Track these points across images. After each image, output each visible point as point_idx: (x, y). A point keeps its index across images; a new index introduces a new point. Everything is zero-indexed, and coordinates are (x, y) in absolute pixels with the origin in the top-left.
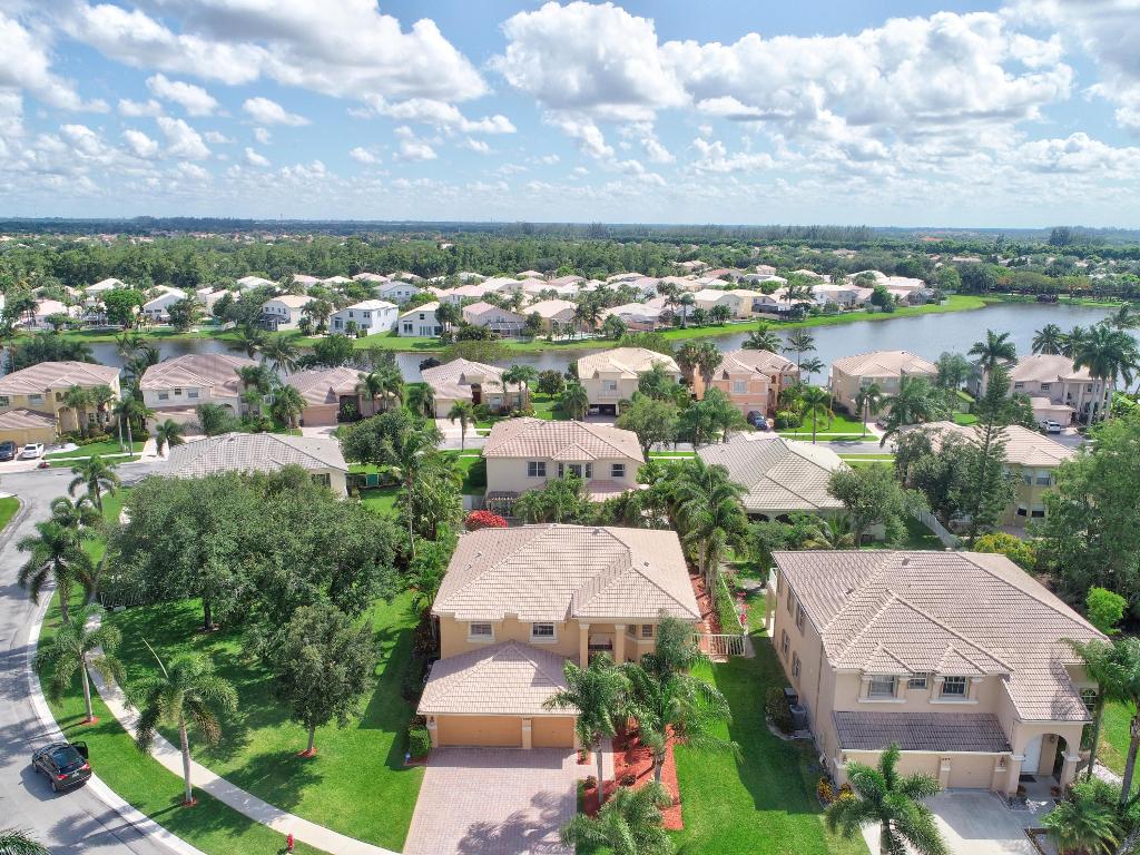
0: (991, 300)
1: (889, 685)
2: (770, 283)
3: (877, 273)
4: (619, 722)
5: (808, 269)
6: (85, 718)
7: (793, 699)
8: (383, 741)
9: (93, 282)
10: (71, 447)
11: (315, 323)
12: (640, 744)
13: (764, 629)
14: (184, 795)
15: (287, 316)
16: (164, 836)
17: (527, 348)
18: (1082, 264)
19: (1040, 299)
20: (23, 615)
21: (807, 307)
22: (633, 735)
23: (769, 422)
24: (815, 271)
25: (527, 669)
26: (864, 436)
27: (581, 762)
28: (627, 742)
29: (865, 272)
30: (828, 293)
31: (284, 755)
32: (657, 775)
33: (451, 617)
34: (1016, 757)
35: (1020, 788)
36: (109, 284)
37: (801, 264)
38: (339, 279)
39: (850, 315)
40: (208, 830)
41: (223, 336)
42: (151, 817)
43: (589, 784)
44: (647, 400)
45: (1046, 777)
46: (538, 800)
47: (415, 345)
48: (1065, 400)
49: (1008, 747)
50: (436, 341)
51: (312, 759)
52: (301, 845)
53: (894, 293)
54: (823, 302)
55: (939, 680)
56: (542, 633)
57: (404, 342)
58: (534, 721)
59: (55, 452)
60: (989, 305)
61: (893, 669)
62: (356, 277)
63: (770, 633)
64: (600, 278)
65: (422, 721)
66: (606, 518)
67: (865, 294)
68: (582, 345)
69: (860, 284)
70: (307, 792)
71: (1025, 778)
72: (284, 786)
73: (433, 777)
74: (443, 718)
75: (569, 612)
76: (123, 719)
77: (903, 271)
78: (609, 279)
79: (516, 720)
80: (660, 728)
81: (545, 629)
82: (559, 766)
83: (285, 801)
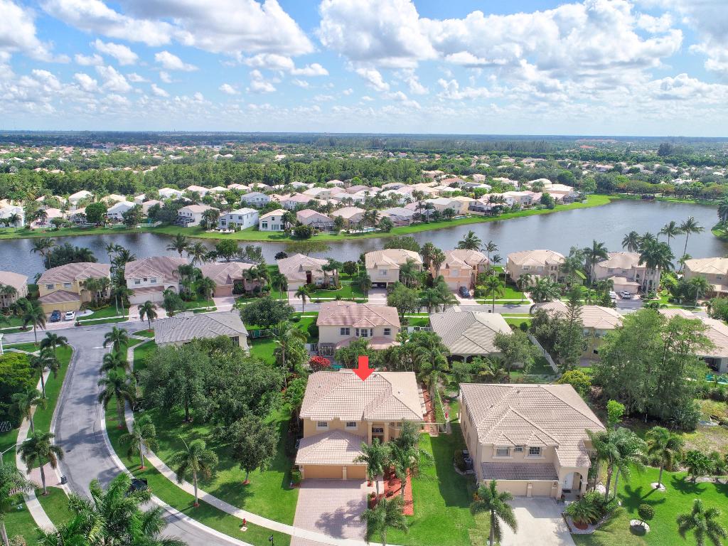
0: (614, 197)
1: (506, 451)
2: (481, 190)
3: (545, 181)
4: (386, 469)
5: (505, 177)
6: (140, 467)
7: (466, 455)
8: (279, 477)
9: (72, 192)
10: (90, 313)
11: (210, 223)
12: (396, 477)
13: (457, 419)
14: (194, 501)
15: (192, 218)
16: (188, 520)
17: (335, 238)
18: (674, 170)
19: (644, 198)
20: (94, 414)
21: (501, 207)
22: (392, 473)
23: (471, 292)
24: (510, 178)
25: (344, 443)
26: (522, 302)
27: (369, 485)
28: (389, 476)
29: (538, 180)
30: (515, 197)
31: (235, 484)
32: (403, 491)
33: (309, 419)
34: (560, 482)
35: (563, 496)
36: (83, 194)
37: (501, 173)
38: (220, 189)
39: (527, 211)
40: (206, 517)
41: (156, 231)
42: (181, 511)
43: (373, 496)
44: (403, 287)
45: (576, 491)
46: (350, 504)
47: (270, 237)
48: (635, 278)
49: (557, 478)
50: (282, 234)
51: (247, 485)
52: (248, 523)
53: (553, 196)
54: (511, 203)
55: (528, 449)
56: (351, 425)
57: (263, 235)
58: (348, 467)
59: (81, 316)
60: (613, 201)
61: (507, 444)
62: (231, 186)
63: (460, 421)
64: (379, 186)
65: (297, 468)
66: (381, 361)
67: (537, 197)
68: (366, 236)
69: (535, 190)
70: (248, 500)
71: (565, 491)
72: (237, 498)
73: (303, 493)
74: (307, 467)
75: (363, 416)
76: (158, 467)
77: (562, 180)
78: (383, 187)
79: (340, 467)
80: (403, 471)
81: (351, 424)
82: (359, 487)
83: (240, 505)
